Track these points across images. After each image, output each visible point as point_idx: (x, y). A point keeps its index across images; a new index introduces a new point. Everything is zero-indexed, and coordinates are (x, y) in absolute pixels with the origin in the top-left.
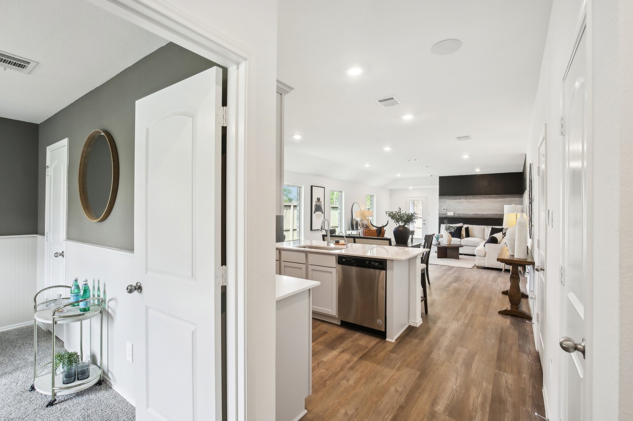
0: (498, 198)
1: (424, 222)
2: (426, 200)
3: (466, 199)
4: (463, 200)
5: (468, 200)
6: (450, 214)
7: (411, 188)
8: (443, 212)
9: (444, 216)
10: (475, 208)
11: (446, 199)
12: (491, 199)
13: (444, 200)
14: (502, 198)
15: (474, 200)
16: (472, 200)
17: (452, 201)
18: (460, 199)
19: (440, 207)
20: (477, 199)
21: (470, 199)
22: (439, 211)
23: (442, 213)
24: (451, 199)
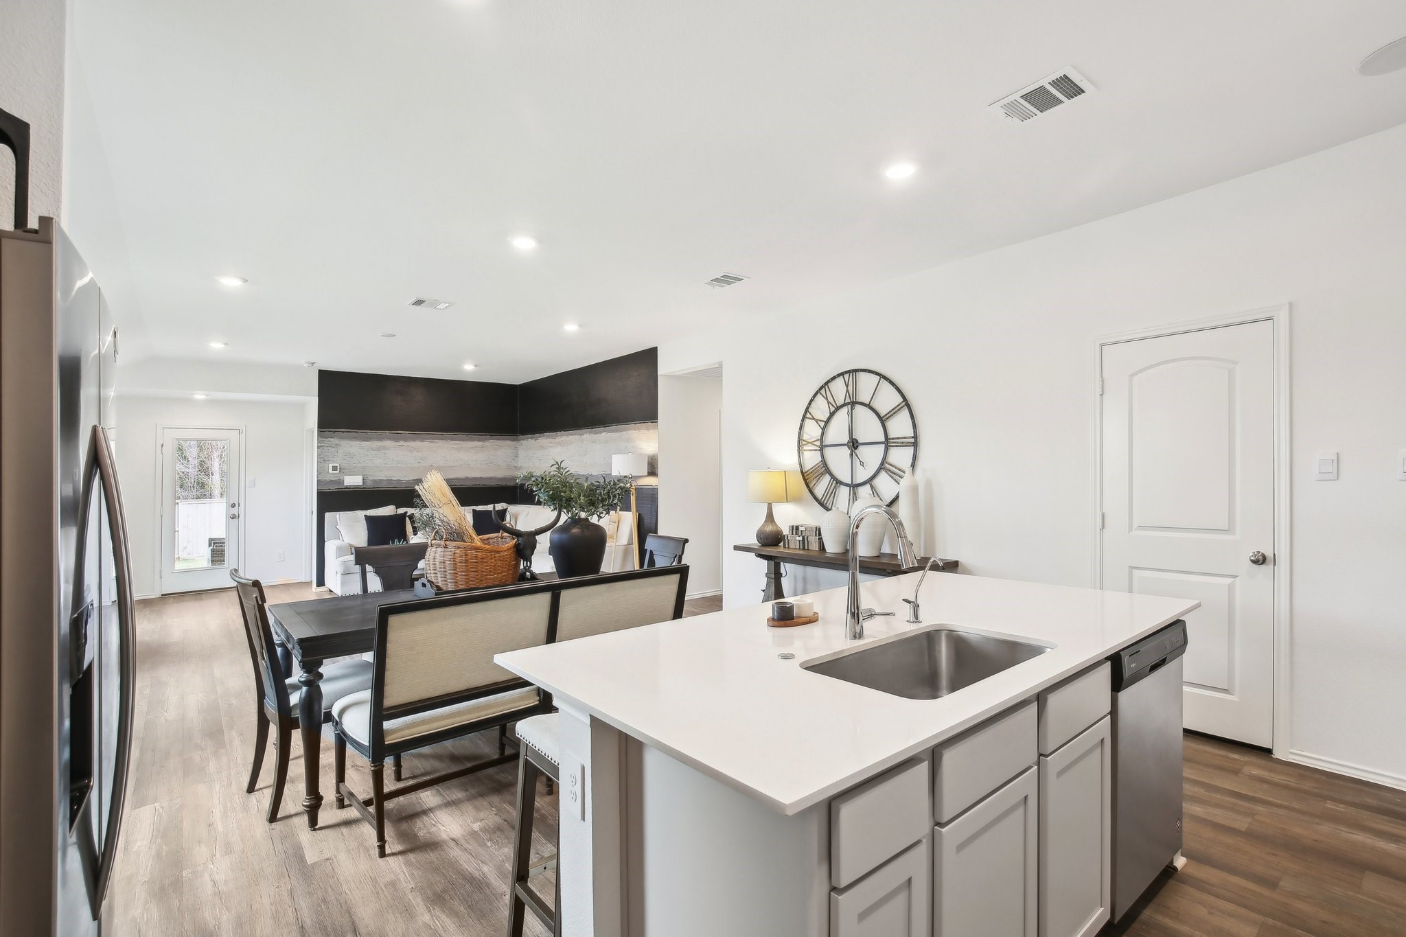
0: (472, 440)
1: (234, 511)
2: (243, 440)
3: (397, 440)
4: (388, 443)
5: (401, 443)
6: (353, 481)
7: (200, 396)
8: (331, 474)
9: (333, 488)
10: (420, 465)
11: (341, 438)
12: (458, 442)
13: (334, 441)
14: (479, 441)
15: (417, 444)
16: (412, 444)
17: (356, 443)
18: (380, 439)
19: (322, 460)
20: (422, 440)
21: (406, 440)
22: (319, 473)
23: (328, 478)
24: (355, 439)
